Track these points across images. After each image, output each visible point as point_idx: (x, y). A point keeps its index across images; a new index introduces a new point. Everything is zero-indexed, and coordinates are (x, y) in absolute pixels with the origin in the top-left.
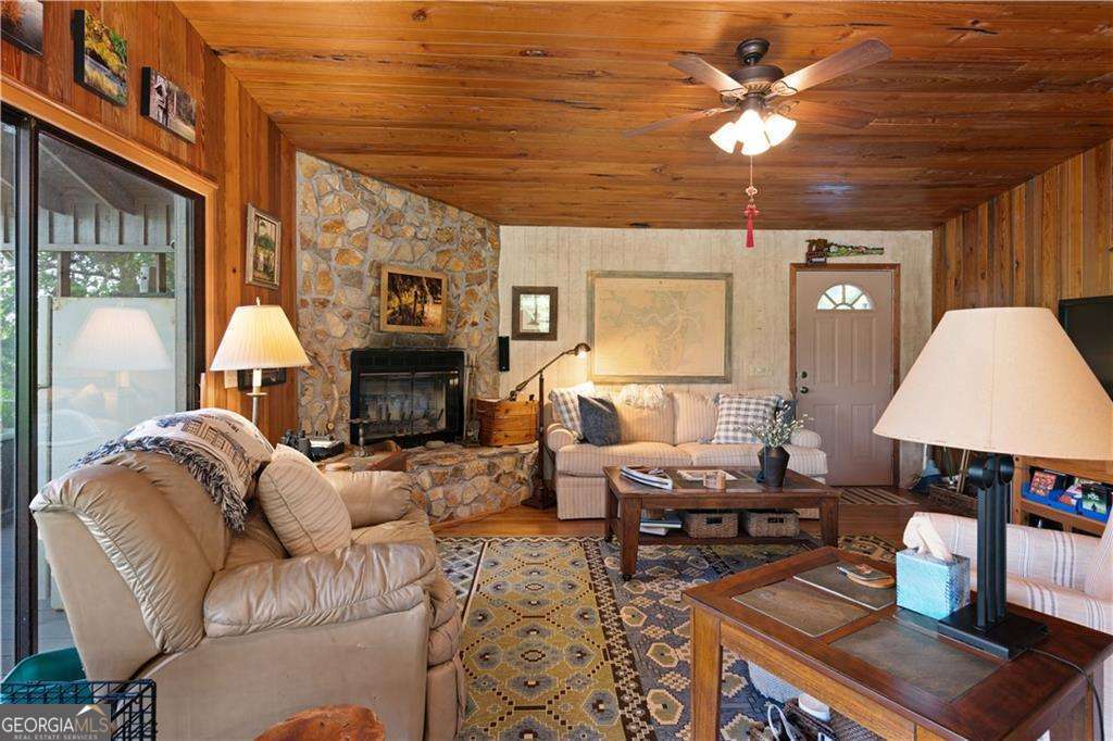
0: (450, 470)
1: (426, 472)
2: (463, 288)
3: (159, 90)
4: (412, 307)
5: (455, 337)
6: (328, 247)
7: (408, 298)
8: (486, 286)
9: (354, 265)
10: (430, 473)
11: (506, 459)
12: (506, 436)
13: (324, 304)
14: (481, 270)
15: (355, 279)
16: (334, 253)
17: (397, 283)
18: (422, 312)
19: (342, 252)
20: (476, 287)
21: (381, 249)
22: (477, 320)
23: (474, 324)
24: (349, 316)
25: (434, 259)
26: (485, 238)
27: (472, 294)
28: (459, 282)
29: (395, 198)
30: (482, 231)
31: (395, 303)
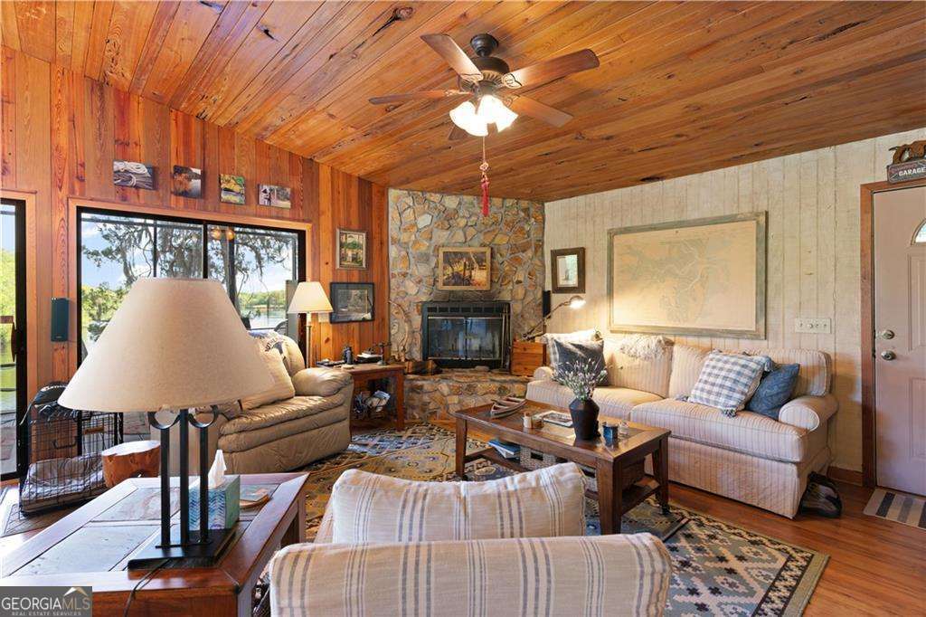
0: (465, 386)
1: (445, 384)
2: (508, 255)
3: (265, 192)
4: (462, 273)
5: (500, 292)
6: (406, 241)
7: (459, 268)
8: (530, 253)
9: (423, 249)
10: (448, 385)
11: (516, 386)
12: (526, 369)
13: (405, 275)
14: (525, 241)
15: (425, 258)
16: (411, 244)
17: (450, 258)
18: (470, 277)
19: (416, 242)
20: (521, 255)
21: (441, 236)
22: (521, 279)
23: (519, 282)
24: (420, 281)
25: (482, 238)
26: (528, 215)
27: (517, 260)
28: (504, 252)
29: (451, 202)
30: (526, 210)
31: (449, 271)
